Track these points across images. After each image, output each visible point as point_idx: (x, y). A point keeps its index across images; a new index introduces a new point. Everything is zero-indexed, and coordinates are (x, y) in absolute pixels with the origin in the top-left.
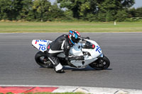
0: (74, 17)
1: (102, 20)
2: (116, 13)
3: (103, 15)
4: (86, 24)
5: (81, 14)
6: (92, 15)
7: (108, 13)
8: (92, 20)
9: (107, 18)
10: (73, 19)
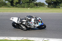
0: (11, 5)
1: (24, 7)
2: (29, 4)
3: (24, 5)
4: (17, 9)
5: (14, 4)
6: (19, 5)
7: (26, 4)
8: (19, 7)
9: (26, 6)
10: (11, 6)
